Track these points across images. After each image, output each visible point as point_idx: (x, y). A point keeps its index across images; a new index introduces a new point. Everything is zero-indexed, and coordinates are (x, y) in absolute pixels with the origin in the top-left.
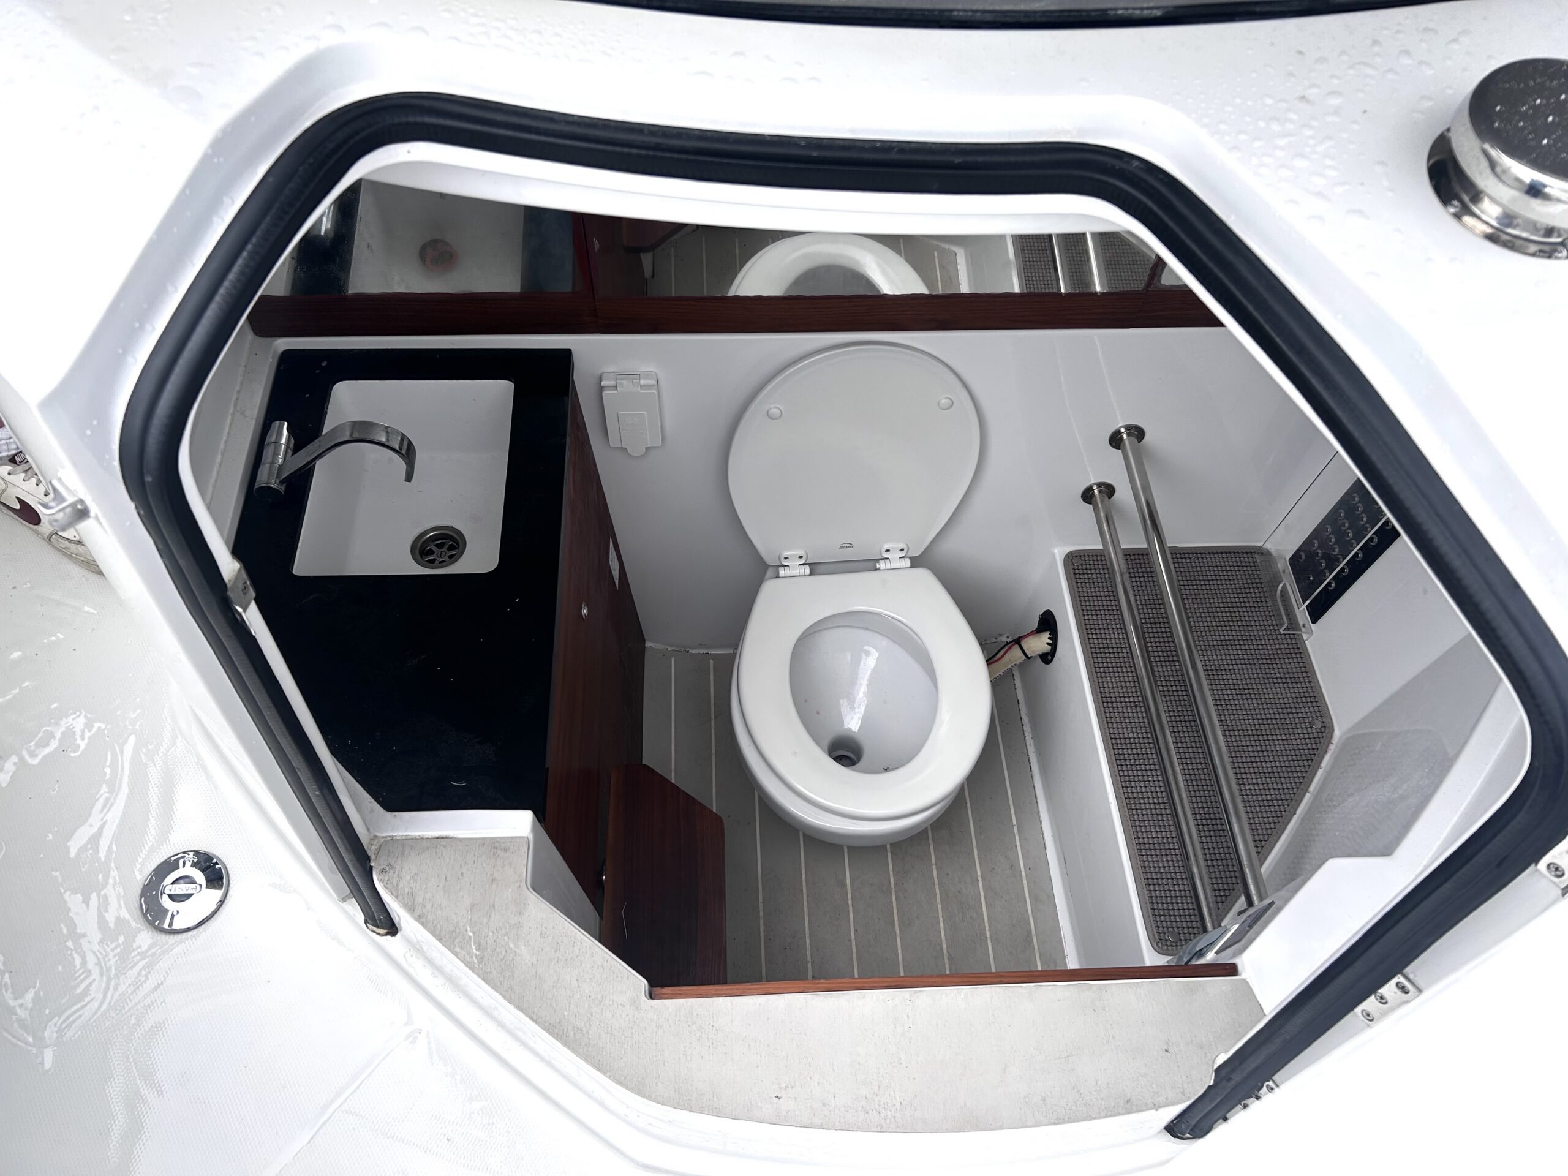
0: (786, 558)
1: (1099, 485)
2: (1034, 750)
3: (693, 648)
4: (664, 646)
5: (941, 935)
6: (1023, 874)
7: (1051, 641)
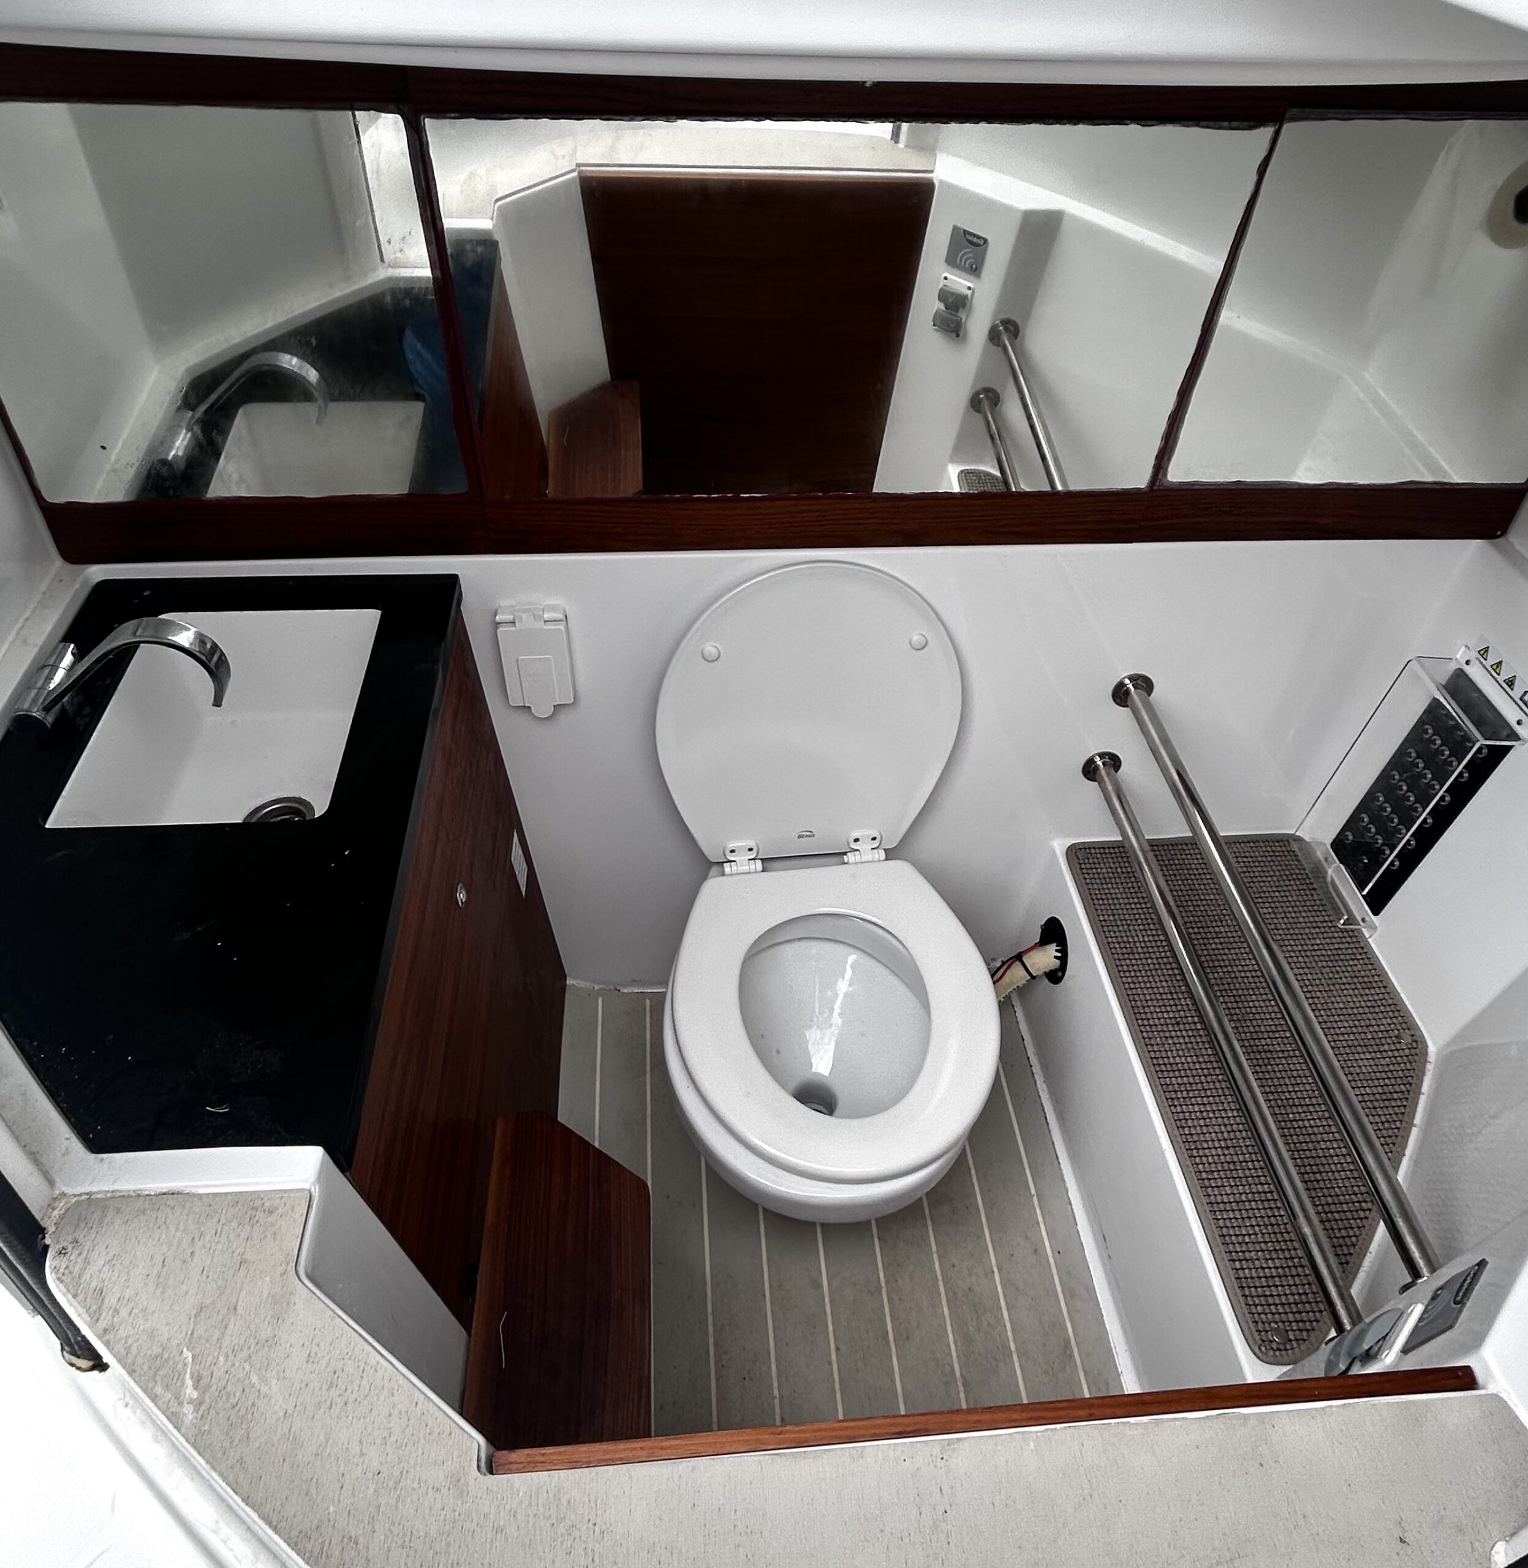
0: (732, 851)
1: (1102, 755)
2: (1048, 1096)
3: (625, 986)
4: (588, 984)
5: (950, 1350)
6: (1051, 1260)
7: (1059, 955)
